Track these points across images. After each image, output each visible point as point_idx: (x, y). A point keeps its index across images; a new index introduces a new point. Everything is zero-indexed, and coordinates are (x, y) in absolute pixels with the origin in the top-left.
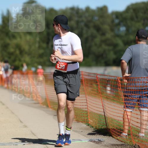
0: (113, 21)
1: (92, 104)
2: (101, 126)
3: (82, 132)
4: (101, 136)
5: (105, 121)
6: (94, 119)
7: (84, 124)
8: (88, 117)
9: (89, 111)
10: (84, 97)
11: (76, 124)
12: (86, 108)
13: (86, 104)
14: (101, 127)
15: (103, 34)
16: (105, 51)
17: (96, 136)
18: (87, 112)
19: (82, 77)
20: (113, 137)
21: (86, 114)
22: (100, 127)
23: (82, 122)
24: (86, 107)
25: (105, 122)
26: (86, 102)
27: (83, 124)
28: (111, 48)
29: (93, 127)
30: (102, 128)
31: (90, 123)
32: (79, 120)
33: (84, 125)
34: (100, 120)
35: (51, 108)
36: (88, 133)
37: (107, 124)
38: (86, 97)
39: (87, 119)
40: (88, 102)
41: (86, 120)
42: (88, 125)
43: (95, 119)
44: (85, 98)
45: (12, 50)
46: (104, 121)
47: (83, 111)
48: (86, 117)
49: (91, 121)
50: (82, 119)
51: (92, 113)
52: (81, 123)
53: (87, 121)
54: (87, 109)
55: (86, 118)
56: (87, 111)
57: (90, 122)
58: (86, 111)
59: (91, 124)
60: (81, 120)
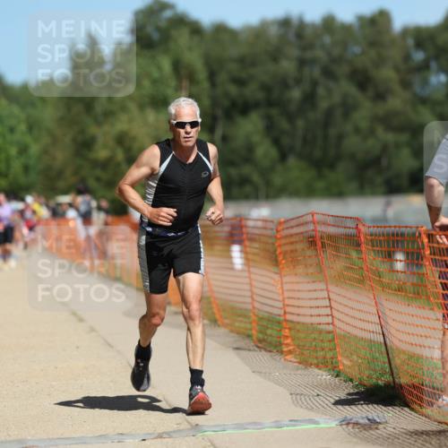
0: (407, 58)
1: (346, 310)
2: (374, 376)
3: (318, 395)
4: (376, 406)
5: (386, 360)
6: (355, 357)
7: (324, 373)
8: (335, 349)
9: (338, 331)
10: (321, 290)
11: (299, 372)
12: (328, 324)
13: (328, 311)
14: (377, 379)
15: (380, 96)
16: (385, 148)
17: (359, 406)
18: (333, 337)
19: (313, 230)
20: (412, 409)
21: (330, 341)
22: (374, 381)
23: (317, 366)
24: (329, 320)
25: (387, 365)
26: (328, 304)
27: (320, 372)
28: (404, 137)
29: (351, 380)
30: (380, 382)
31: (341, 367)
32: (310, 360)
33: (324, 376)
34: (374, 359)
35: (225, 326)
36: (337, 398)
37: (395, 371)
38: (328, 291)
39: (332, 358)
40: (333, 304)
41: (329, 361)
42: (337, 376)
43: (358, 356)
44: (325, 294)
45: (102, 153)
46: (384, 363)
47: (320, 332)
48: (330, 350)
49: (346, 362)
50: (317, 358)
51: (347, 337)
52: (316, 370)
53: (332, 363)
54: (330, 328)
55: (330, 355)
56: (332, 332)
57: (343, 364)
58: (329, 332)
59: (348, 370)
60: (315, 361)
